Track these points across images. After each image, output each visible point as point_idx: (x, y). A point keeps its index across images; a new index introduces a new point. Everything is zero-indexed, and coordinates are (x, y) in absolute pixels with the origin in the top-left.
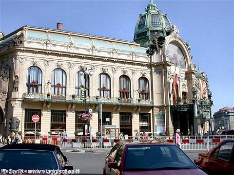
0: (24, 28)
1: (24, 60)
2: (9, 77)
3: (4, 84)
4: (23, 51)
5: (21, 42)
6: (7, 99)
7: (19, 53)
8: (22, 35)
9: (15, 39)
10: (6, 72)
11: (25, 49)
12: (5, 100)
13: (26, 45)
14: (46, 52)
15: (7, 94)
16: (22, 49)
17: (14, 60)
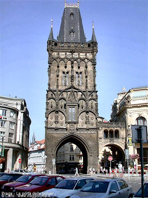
0: (131, 90)
1: (132, 113)
2: (125, 127)
3: (122, 133)
4: (131, 108)
5: (129, 102)
6: (125, 143)
7: (128, 110)
8: (129, 96)
9: (125, 100)
10: (122, 124)
11: (131, 106)
12: (124, 143)
13: (132, 103)
14: (138, 106)
15: (125, 139)
16: (129, 106)
17: (126, 115)
